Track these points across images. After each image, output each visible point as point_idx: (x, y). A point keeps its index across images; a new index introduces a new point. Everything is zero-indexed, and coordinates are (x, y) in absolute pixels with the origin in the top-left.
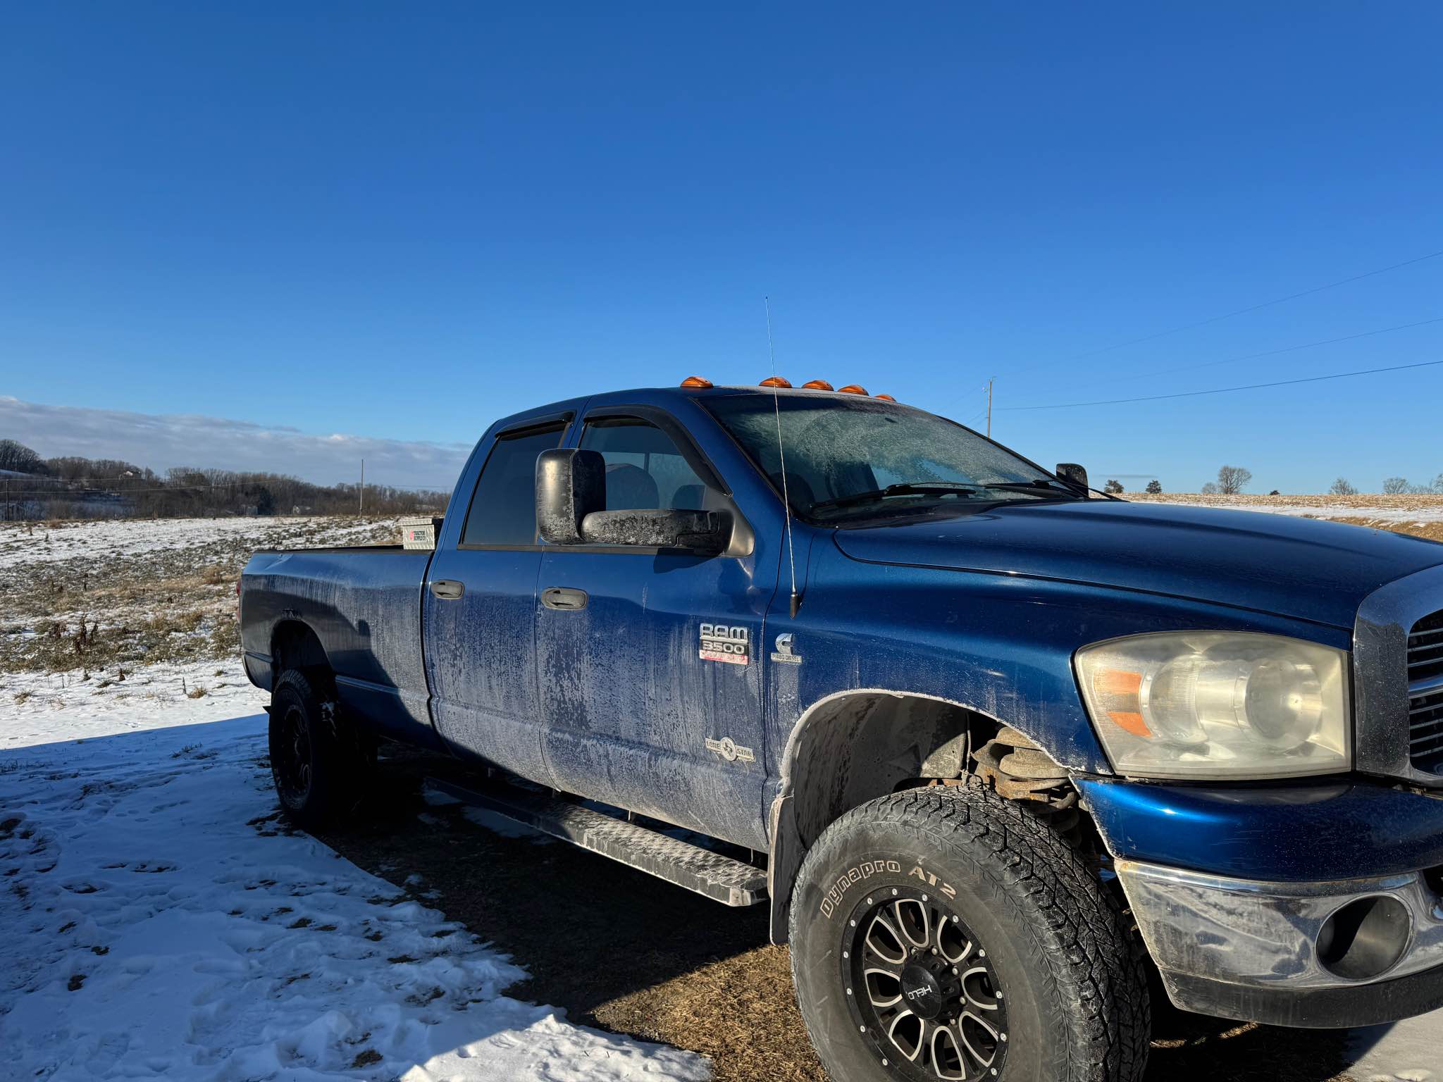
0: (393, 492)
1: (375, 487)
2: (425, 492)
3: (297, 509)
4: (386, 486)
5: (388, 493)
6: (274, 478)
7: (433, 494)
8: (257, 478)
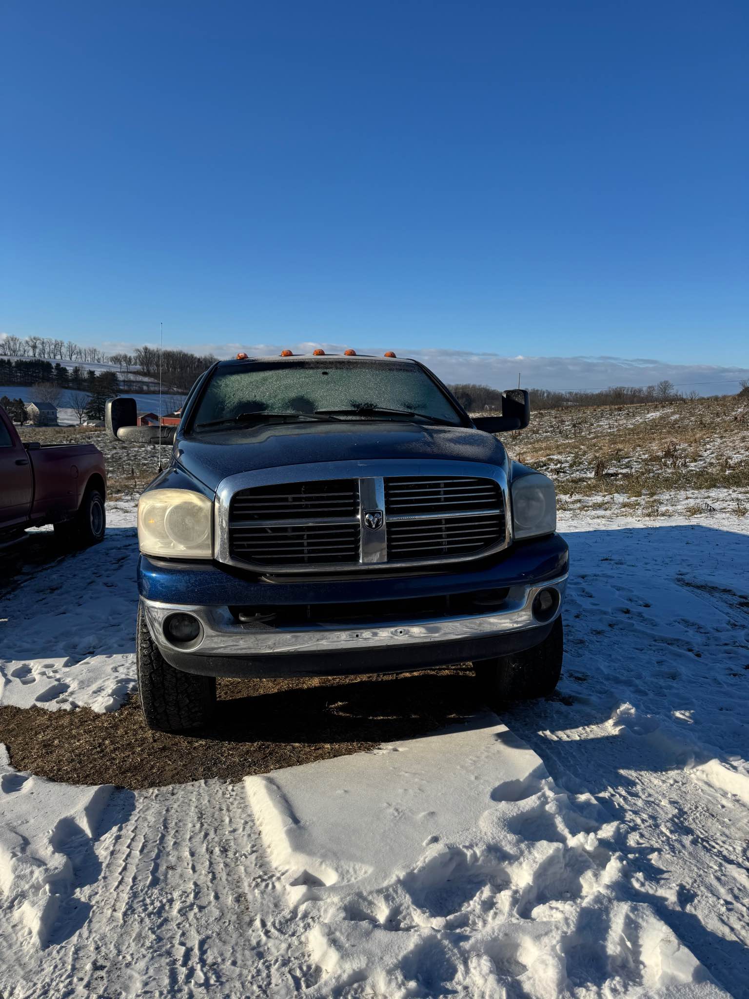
0: (549, 393)
1: (537, 391)
2: (570, 393)
3: (487, 406)
4: (544, 389)
5: (545, 395)
6: (474, 387)
7: (576, 394)
8: (465, 387)
